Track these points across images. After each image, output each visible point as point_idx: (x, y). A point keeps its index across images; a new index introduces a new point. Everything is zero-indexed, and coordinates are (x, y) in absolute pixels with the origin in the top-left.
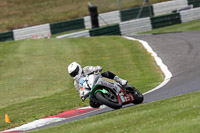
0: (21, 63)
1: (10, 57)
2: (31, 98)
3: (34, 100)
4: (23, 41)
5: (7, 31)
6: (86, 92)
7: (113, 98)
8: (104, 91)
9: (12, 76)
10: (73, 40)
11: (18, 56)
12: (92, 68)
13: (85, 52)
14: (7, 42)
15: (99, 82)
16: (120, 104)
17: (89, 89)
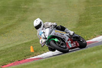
1: (34, 5)
6: (44, 41)
8: (56, 40)
15: (53, 34)
16: (67, 49)
17: (46, 38)
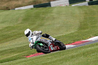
0: (54, 18)
1: (49, 15)
2: (59, 35)
3: (60, 36)
4: (55, 7)
5: (47, 2)
7: (46, 48)
8: (41, 44)
9: (49, 24)
10: (80, 7)
11: (52, 14)
12: (37, 32)
13: (86, 13)
14: (47, 8)
15: (39, 40)
16: (49, 51)
17: (33, 43)
